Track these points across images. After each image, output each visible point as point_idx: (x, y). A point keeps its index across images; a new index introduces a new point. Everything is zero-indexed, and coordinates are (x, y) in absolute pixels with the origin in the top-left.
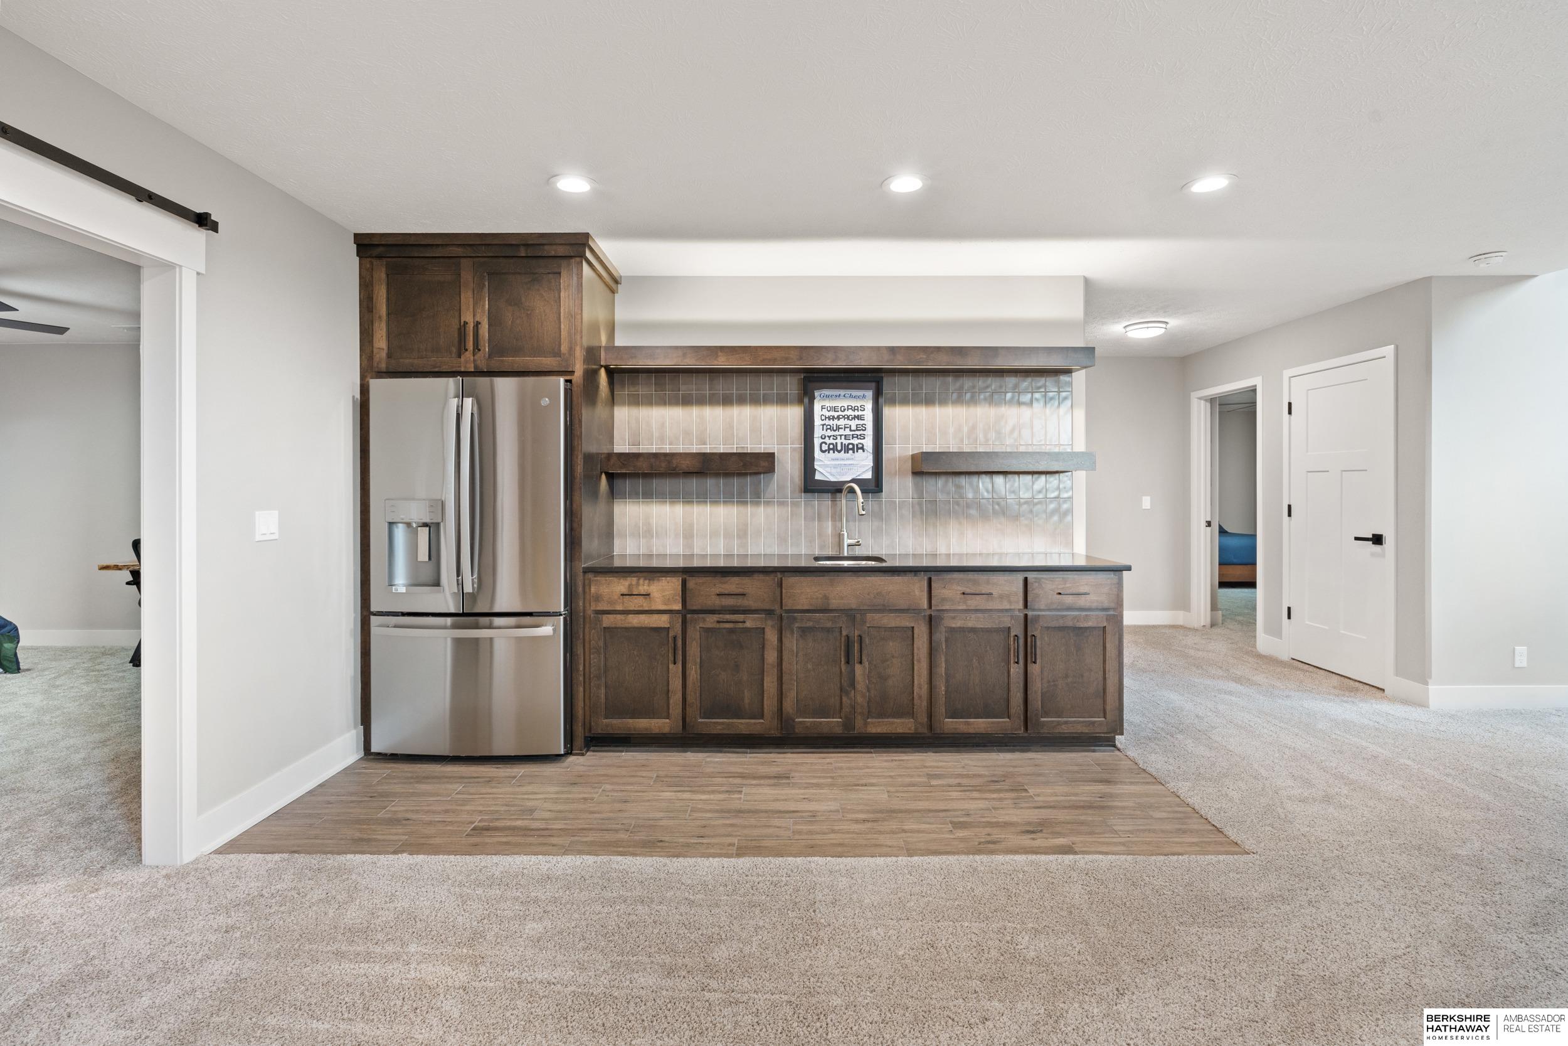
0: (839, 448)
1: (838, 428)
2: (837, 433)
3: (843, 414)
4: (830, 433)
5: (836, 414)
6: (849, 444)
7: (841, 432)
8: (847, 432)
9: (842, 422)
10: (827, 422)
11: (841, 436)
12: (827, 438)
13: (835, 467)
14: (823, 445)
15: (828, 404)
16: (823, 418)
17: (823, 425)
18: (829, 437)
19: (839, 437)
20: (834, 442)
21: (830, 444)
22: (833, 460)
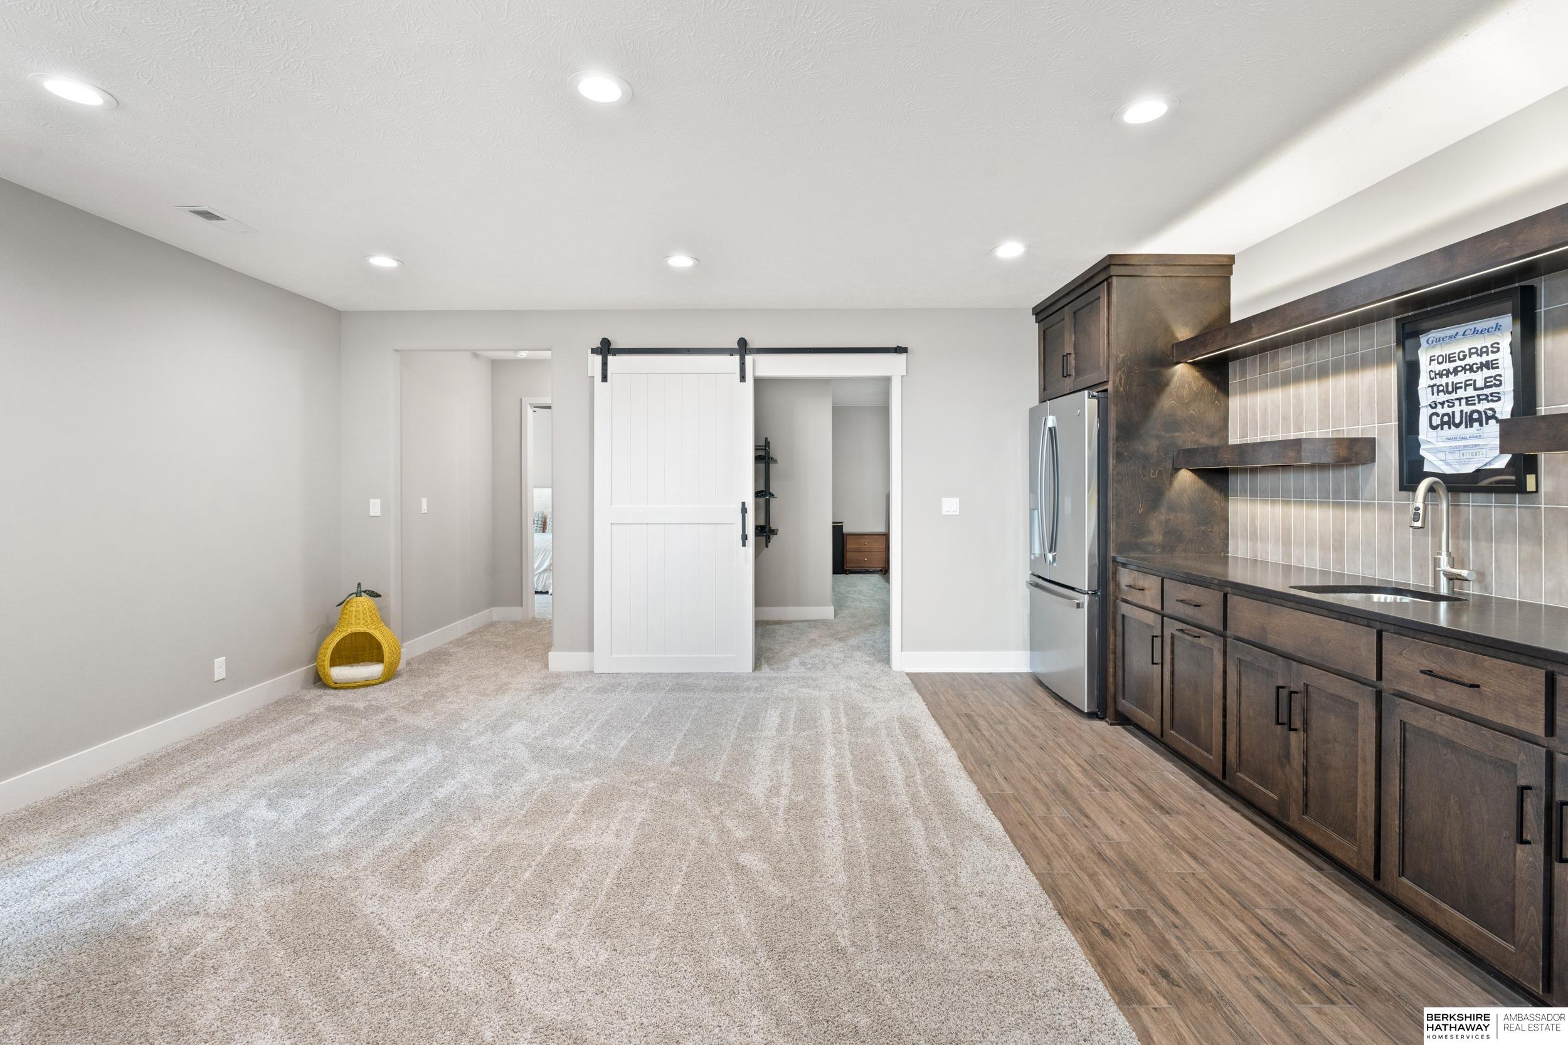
0: (1457, 420)
1: (1456, 388)
2: (1453, 396)
3: (1463, 363)
4: (1442, 397)
5: (1451, 366)
6: (1473, 412)
7: (1461, 393)
8: (1470, 392)
9: (1462, 377)
10: (1438, 381)
11: (1460, 399)
12: (1439, 406)
13: (1452, 450)
14: (1434, 417)
15: (1437, 352)
16: (1433, 375)
17: (1432, 387)
18: (1442, 404)
19: (1457, 403)
20: (1450, 411)
21: (1444, 415)
22: (1449, 440)
